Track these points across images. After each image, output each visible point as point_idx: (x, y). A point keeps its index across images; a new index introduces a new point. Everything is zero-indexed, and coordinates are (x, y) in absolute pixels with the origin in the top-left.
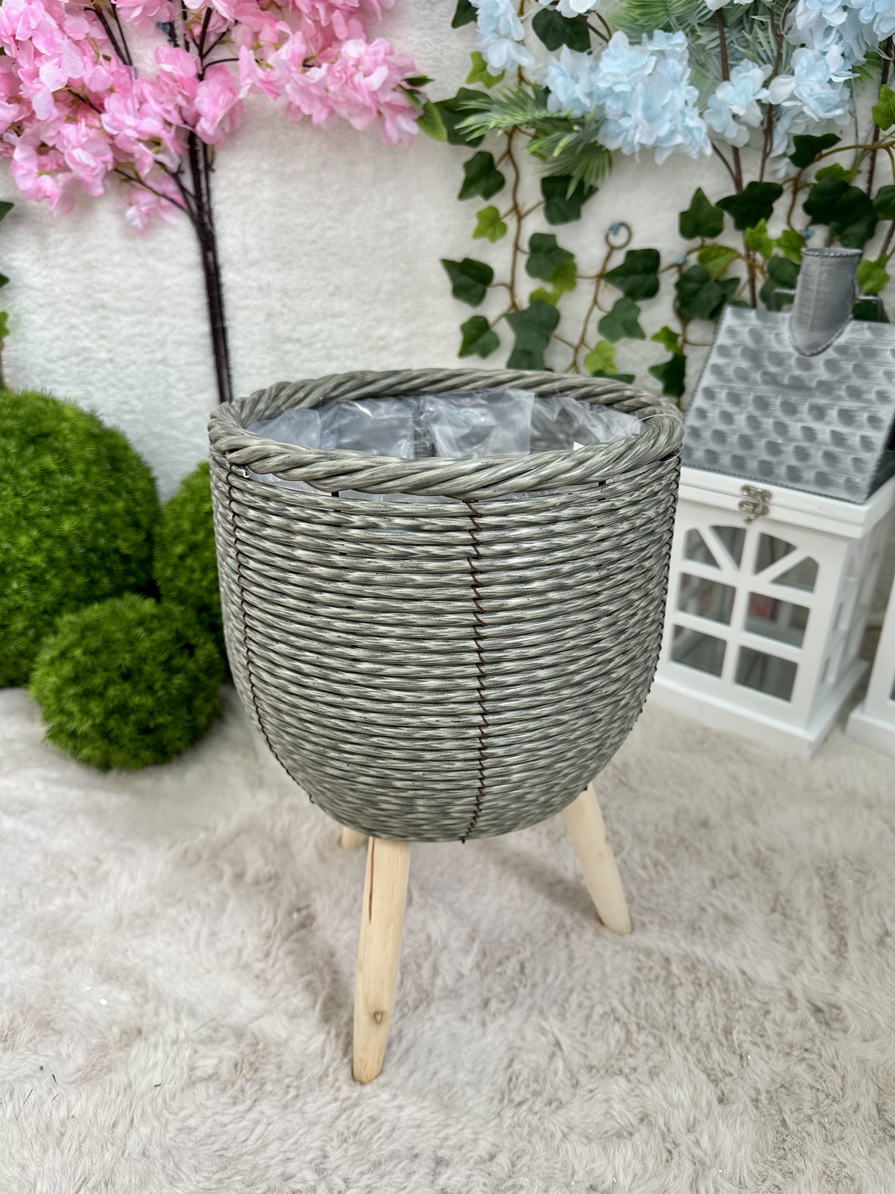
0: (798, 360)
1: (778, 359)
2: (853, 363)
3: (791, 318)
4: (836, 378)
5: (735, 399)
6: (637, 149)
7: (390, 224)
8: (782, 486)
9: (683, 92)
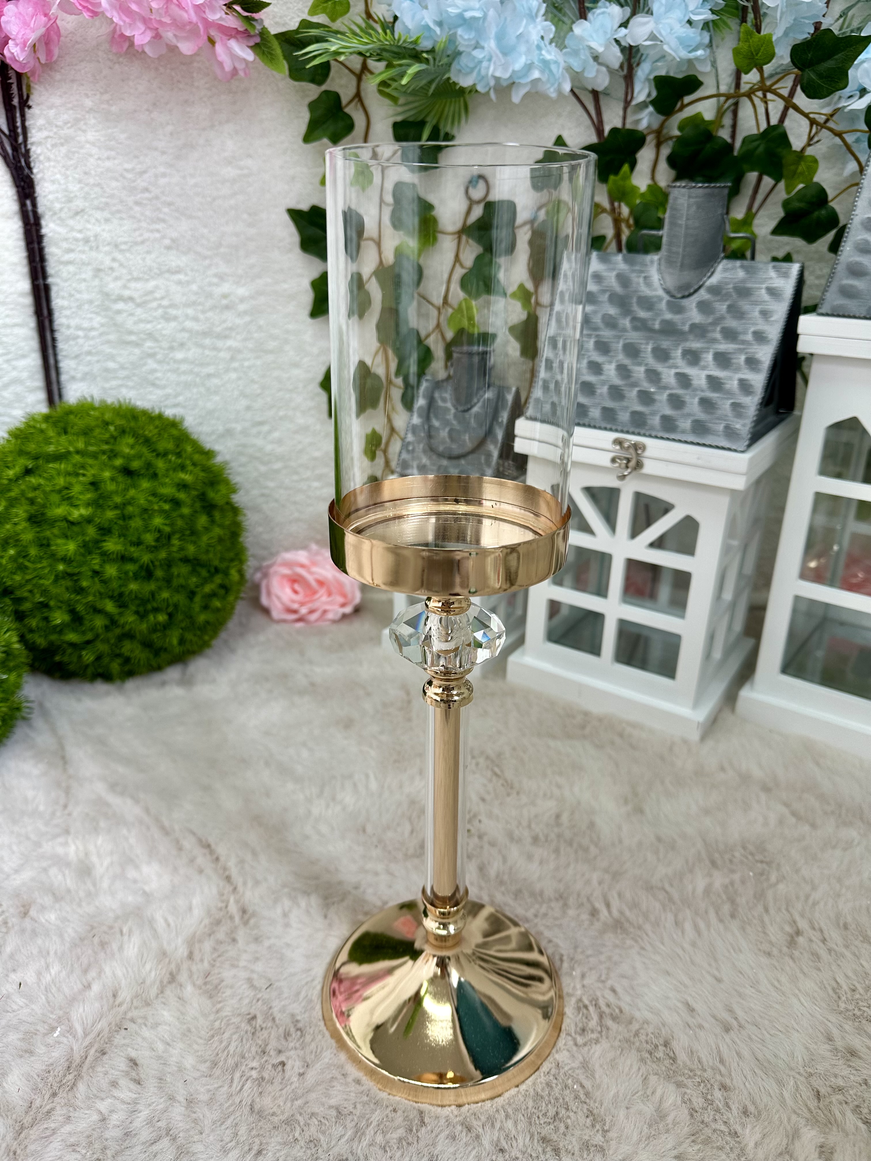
0: (669, 303)
1: (647, 303)
2: (727, 303)
3: (660, 260)
4: (710, 320)
5: (603, 347)
6: (492, 83)
7: (229, 172)
8: (656, 437)
9: (539, 27)
